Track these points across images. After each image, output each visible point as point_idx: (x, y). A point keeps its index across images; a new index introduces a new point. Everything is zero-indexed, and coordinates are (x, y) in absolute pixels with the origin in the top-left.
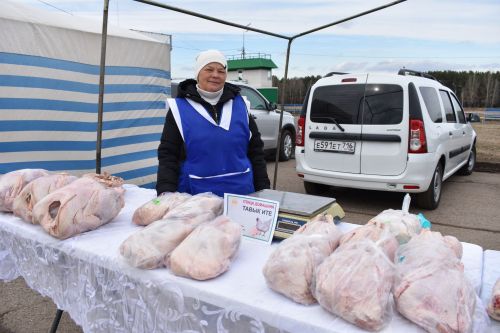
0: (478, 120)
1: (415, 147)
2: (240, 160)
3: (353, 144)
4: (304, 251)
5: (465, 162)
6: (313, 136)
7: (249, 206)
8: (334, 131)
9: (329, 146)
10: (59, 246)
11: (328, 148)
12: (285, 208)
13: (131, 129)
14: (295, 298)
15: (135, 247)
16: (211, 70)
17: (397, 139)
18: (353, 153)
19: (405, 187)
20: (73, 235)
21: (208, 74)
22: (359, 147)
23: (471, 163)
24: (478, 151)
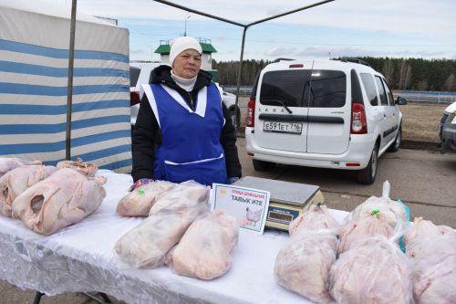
0: (404, 102)
1: (357, 128)
2: (215, 146)
3: (300, 126)
4: (317, 248)
5: (393, 140)
6: (263, 117)
7: (238, 196)
8: (282, 113)
9: (278, 127)
10: (44, 243)
11: (277, 129)
12: (277, 198)
13: (92, 111)
14: (312, 298)
15: (134, 246)
16: (187, 56)
17: (340, 121)
18: (300, 134)
19: (348, 165)
20: (57, 231)
21: (185, 61)
22: (305, 128)
23: (398, 141)
24: (403, 130)
